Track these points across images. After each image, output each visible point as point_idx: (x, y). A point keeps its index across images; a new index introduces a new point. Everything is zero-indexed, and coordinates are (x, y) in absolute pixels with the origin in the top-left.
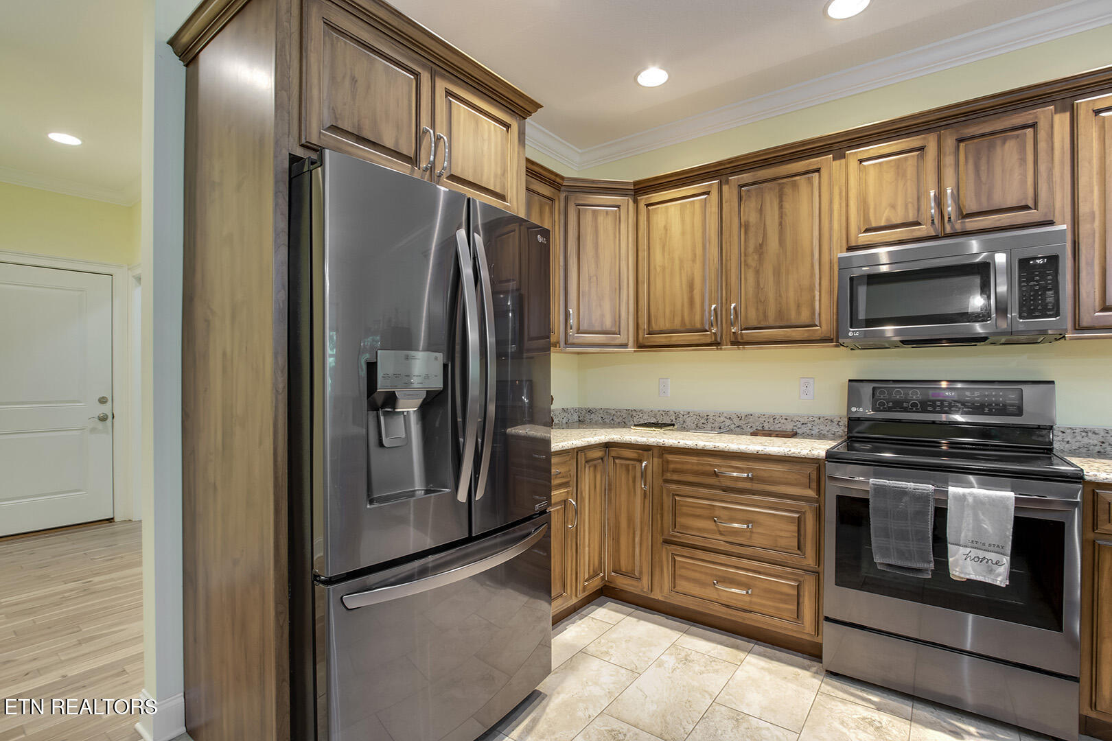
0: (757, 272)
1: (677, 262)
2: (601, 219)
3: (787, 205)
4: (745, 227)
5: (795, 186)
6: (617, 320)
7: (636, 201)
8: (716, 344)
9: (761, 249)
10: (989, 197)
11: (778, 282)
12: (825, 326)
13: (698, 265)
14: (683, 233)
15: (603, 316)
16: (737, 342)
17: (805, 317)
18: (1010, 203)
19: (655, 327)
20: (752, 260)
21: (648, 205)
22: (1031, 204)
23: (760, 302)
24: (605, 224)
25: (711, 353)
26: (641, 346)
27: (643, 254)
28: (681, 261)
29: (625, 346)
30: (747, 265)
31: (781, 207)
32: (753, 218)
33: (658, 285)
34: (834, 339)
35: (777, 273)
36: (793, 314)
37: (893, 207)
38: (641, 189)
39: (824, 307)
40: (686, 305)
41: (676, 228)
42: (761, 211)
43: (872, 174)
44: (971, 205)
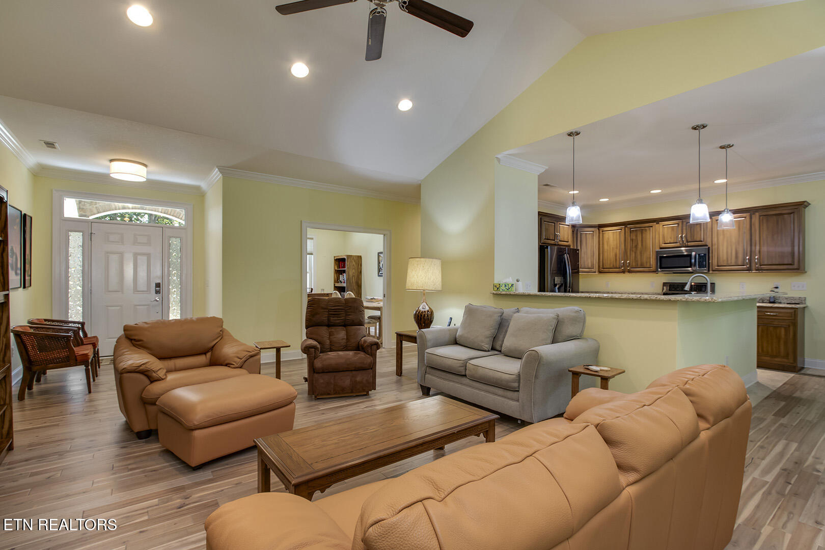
0: (635, 253)
1: (612, 249)
2: (587, 235)
3: (644, 235)
4: (632, 240)
5: (646, 230)
6: (593, 265)
7: (599, 229)
8: (623, 272)
9: (636, 247)
10: (693, 238)
11: (641, 256)
12: (653, 268)
13: (618, 250)
14: (614, 240)
15: (588, 263)
16: (630, 272)
17: (648, 265)
18: (698, 240)
19: (605, 267)
20: (634, 249)
21: (603, 231)
22: (702, 240)
23: (636, 261)
24: (589, 237)
25: (622, 275)
26: (600, 272)
27: (601, 245)
28: (613, 248)
29: (595, 272)
30: (632, 251)
31: (642, 236)
32: (634, 238)
33: (606, 254)
34: (656, 271)
35: (641, 253)
36: (645, 264)
37: (671, 238)
38: (600, 226)
39: (653, 262)
40: (614, 261)
41: (611, 239)
42: (636, 236)
43: (666, 230)
44: (690, 240)
